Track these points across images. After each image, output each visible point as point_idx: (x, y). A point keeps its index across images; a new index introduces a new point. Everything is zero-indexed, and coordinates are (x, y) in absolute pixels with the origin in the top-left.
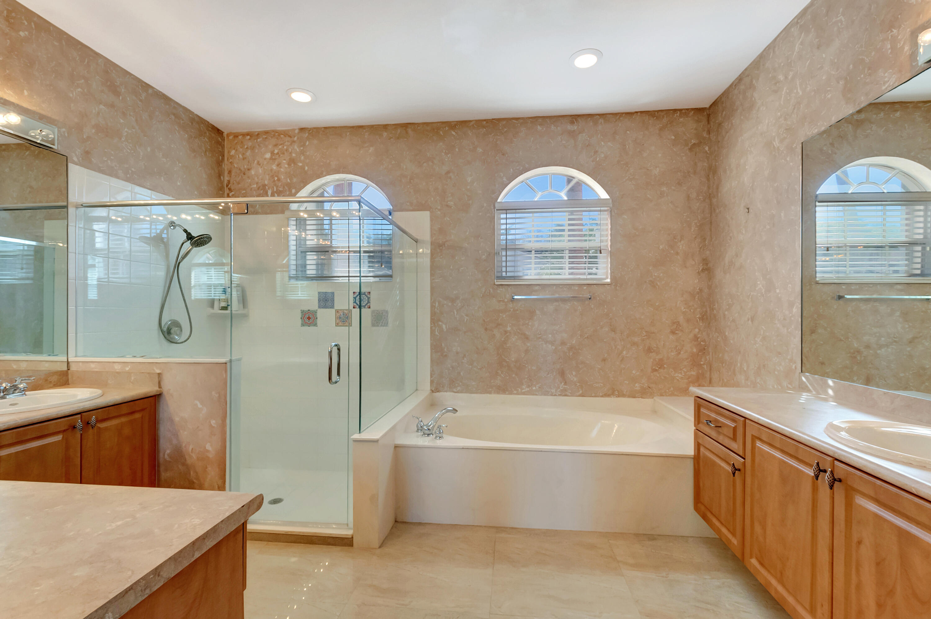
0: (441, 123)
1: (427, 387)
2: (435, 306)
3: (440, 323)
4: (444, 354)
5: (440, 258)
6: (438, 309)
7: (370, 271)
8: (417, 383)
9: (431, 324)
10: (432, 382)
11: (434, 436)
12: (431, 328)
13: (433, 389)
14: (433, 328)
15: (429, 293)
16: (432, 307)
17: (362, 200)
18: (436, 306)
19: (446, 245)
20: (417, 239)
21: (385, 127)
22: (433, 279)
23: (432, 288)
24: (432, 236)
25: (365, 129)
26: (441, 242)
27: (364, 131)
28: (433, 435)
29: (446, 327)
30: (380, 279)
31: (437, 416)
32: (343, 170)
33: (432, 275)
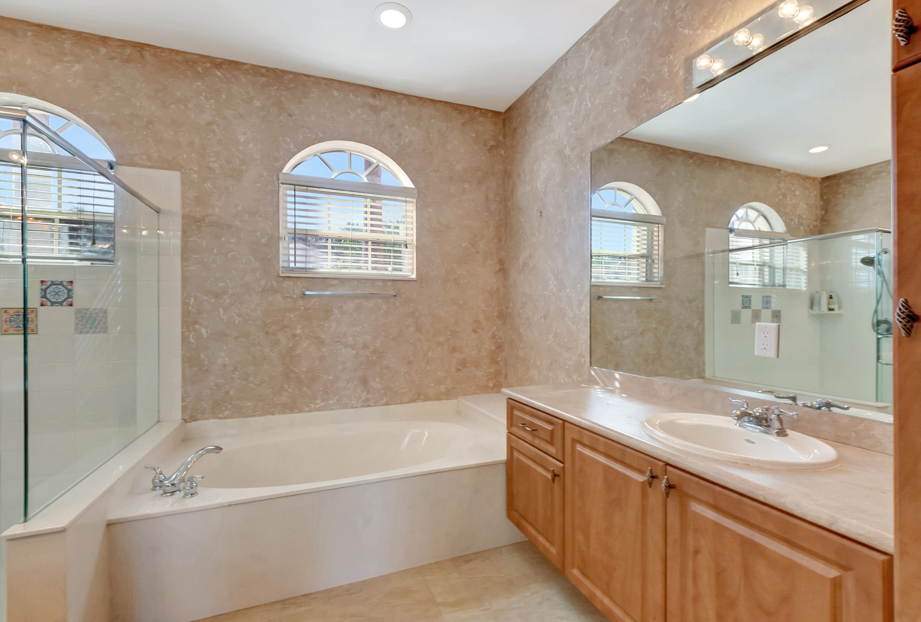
0: (199, 56)
1: (177, 415)
2: (189, 304)
3: (198, 326)
4: (204, 368)
5: (198, 238)
6: (193, 307)
7: (72, 250)
8: (159, 411)
9: (183, 328)
10: (184, 408)
11: (182, 494)
12: (183, 333)
13: (187, 417)
14: (186, 333)
15: (179, 285)
16: (185, 304)
17: (28, 118)
18: (191, 303)
19: (207, 221)
20: (159, 209)
21: (104, 40)
22: (186, 266)
23: (185, 279)
24: (184, 205)
25: (64, 34)
26: (198, 216)
27: (63, 36)
28: (180, 491)
29: (207, 332)
30: (92, 264)
31: (189, 459)
32: (19, 88)
33: (183, 260)
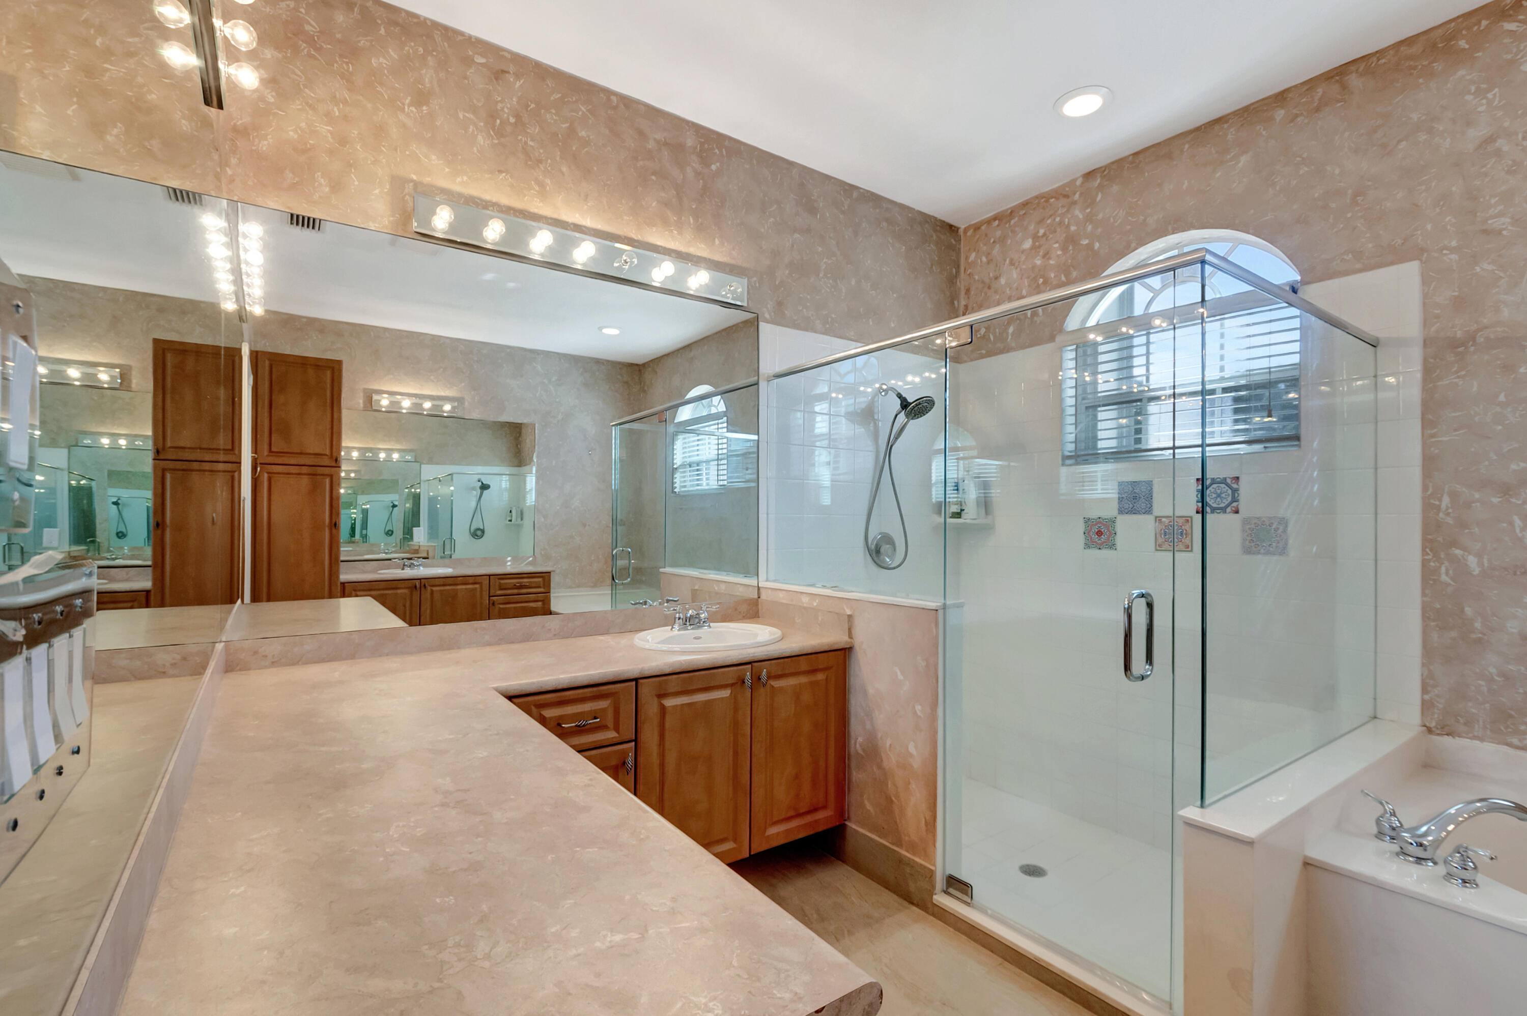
1: (1413, 716)
2: (1438, 508)
3: (1458, 552)
4: (1473, 636)
5: (1458, 377)
6: (1448, 514)
7: (1238, 430)
8: (1375, 699)
9: (1424, 552)
10: (1426, 706)
11: (1441, 870)
12: (1425, 563)
13: (1433, 724)
14: (1432, 564)
15: (1416, 472)
16: (1429, 506)
17: (1209, 258)
18: (1443, 506)
19: (1480, 340)
20: (1378, 339)
22: (1433, 436)
23: (1430, 463)
24: (1426, 323)
25: (1226, 122)
26: (1459, 334)
27: (1226, 126)
28: (1435, 863)
29: (1481, 564)
30: (1265, 447)
31: (1453, 811)
33: (1426, 424)
